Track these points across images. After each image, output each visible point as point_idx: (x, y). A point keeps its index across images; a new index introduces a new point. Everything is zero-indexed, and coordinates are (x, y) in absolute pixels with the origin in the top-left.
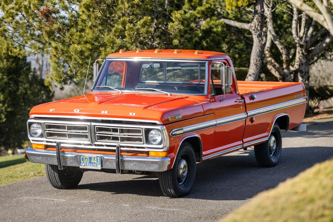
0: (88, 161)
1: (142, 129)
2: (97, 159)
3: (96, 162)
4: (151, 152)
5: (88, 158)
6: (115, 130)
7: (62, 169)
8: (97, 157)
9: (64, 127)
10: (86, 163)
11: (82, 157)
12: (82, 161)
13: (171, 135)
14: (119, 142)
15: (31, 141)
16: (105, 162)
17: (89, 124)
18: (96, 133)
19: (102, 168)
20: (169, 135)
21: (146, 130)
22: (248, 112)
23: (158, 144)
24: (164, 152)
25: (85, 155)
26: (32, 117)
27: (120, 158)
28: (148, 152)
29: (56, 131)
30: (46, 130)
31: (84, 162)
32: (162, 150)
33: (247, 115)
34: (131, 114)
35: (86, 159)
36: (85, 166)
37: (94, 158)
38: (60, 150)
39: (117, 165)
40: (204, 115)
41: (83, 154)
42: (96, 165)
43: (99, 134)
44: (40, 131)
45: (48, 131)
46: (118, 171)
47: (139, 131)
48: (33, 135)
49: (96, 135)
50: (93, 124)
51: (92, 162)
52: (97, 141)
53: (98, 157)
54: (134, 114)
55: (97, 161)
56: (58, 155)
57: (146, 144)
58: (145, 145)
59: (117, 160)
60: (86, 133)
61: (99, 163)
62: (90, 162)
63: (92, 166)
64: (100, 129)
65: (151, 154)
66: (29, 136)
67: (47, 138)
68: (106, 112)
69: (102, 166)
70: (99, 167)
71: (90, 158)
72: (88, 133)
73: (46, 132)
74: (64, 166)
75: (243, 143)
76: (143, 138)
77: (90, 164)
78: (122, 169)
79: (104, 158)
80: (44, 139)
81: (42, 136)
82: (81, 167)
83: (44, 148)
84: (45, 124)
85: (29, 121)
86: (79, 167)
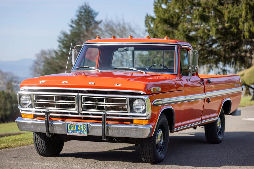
0: (75, 129)
1: (127, 99)
2: (84, 127)
3: (82, 129)
4: (134, 120)
5: (75, 126)
6: (101, 100)
7: (50, 136)
8: (83, 125)
9: (52, 98)
10: (73, 130)
11: (69, 125)
12: (69, 129)
13: (153, 105)
14: (105, 111)
15: (21, 111)
16: (91, 129)
17: (76, 94)
18: (83, 103)
19: (88, 135)
20: (152, 105)
21: (130, 99)
22: (206, 93)
23: (141, 113)
24: (146, 120)
25: (72, 123)
26: (22, 89)
27: (106, 125)
28: (132, 120)
29: (45, 102)
30: (35, 101)
31: (71, 130)
32: (145, 118)
33: (205, 95)
34: (116, 85)
35: (73, 126)
36: (72, 134)
37: (81, 126)
38: (49, 119)
39: (103, 132)
40: (177, 91)
41: (70, 123)
42: (83, 132)
43: (85, 103)
44: (29, 102)
45: (38, 101)
46: (104, 137)
47: (124, 101)
48: (23, 106)
49: (83, 104)
50: (80, 94)
51: (79, 130)
52: (83, 111)
53: (85, 124)
54: (120, 85)
55: (84, 129)
56: (47, 123)
57: (131, 112)
58: (130, 114)
59: (103, 127)
60: (73, 103)
61: (85, 130)
62: (77, 130)
63: (79, 133)
64: (87, 99)
65: (135, 122)
66: (19, 106)
67: (35, 108)
68: (93, 84)
69: (88, 133)
70: (85, 134)
71: (77, 126)
72: (75, 103)
73: (35, 102)
74: (51, 134)
75: (202, 120)
76: (128, 107)
77: (77, 132)
78: (107, 136)
79: (90, 125)
80: (33, 109)
81: (31, 106)
82: (68, 134)
83: (32, 118)
84: (35, 95)
85: (20, 92)
86: (66, 134)
